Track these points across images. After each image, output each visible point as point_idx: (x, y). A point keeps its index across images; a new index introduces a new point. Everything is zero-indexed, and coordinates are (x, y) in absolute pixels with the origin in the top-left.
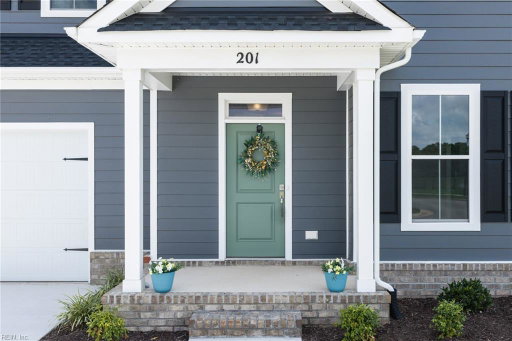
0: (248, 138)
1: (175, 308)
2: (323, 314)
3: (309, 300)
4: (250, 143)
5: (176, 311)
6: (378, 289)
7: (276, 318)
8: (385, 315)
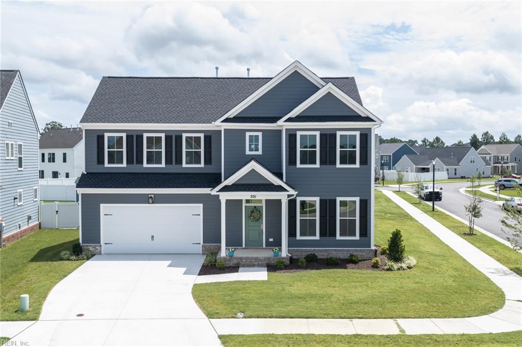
0: (252, 210)
1: (235, 260)
2: (273, 262)
3: (269, 258)
4: (252, 212)
5: (235, 261)
6: (287, 256)
7: (261, 263)
8: (288, 262)
